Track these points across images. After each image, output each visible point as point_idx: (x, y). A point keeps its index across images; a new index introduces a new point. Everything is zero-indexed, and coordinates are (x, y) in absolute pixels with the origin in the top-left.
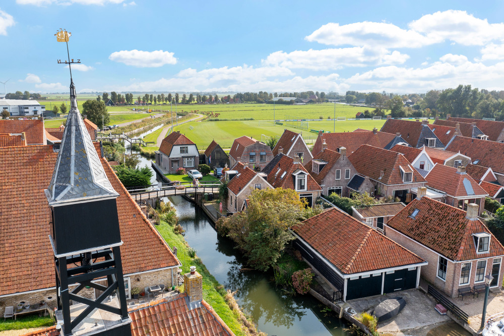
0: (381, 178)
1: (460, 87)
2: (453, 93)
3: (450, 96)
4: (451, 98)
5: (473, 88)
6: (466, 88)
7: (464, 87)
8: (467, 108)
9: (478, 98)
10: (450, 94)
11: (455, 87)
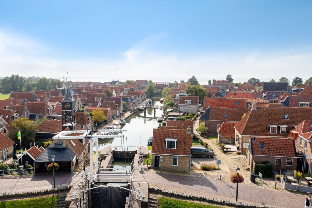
0: (41, 113)
1: (13, 76)
2: (10, 79)
3: (8, 81)
4: (9, 82)
5: (20, 76)
6: (16, 76)
7: (15, 76)
8: (18, 87)
9: (23, 81)
10: (8, 80)
11: (10, 76)
